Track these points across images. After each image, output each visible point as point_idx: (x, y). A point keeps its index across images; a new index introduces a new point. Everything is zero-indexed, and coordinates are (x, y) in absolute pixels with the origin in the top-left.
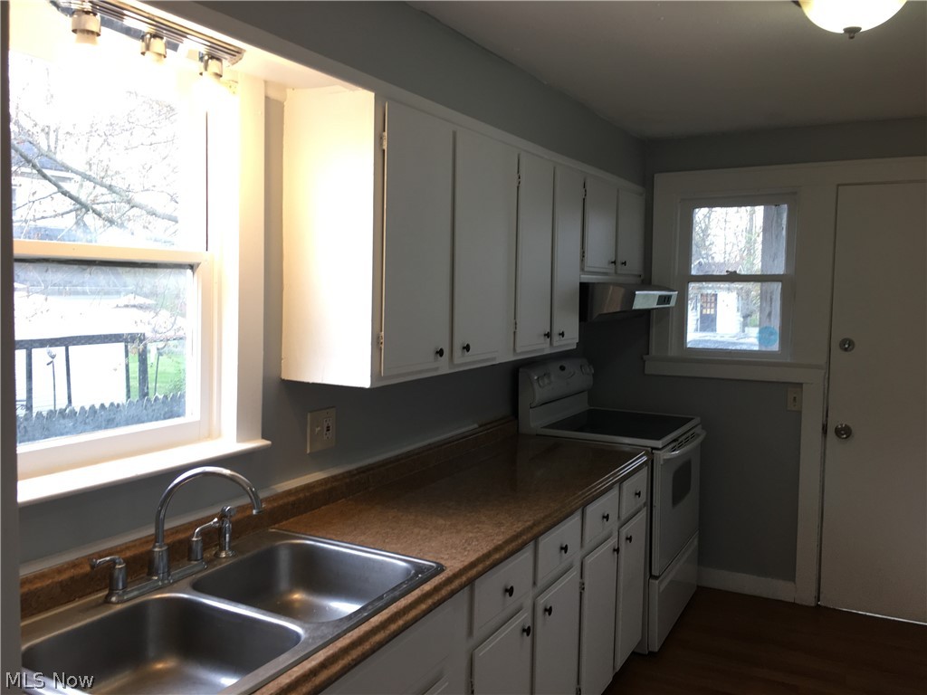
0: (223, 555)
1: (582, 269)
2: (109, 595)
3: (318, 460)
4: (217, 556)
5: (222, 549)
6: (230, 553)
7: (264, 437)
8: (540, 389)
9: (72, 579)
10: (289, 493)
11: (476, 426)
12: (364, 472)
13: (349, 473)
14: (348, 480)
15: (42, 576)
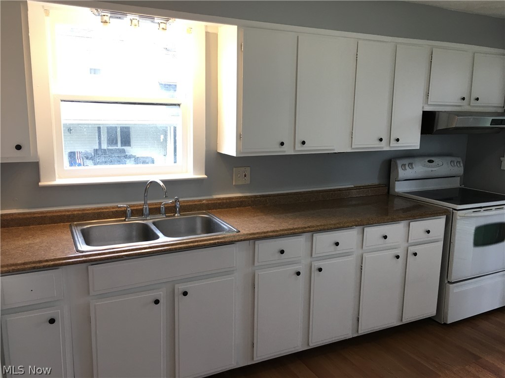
0: (176, 215)
1: (427, 102)
2: (126, 219)
3: (239, 188)
4: (174, 215)
5: (176, 213)
6: (179, 215)
7: (206, 175)
8: (404, 172)
9: (116, 211)
10: (219, 199)
11: (353, 186)
12: (264, 197)
13: (256, 197)
14: (253, 199)
15: (107, 208)
